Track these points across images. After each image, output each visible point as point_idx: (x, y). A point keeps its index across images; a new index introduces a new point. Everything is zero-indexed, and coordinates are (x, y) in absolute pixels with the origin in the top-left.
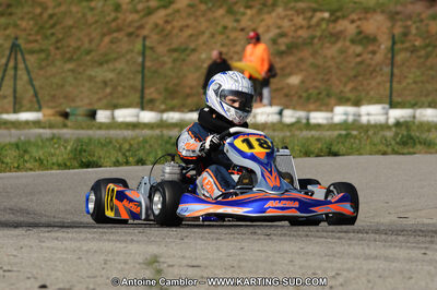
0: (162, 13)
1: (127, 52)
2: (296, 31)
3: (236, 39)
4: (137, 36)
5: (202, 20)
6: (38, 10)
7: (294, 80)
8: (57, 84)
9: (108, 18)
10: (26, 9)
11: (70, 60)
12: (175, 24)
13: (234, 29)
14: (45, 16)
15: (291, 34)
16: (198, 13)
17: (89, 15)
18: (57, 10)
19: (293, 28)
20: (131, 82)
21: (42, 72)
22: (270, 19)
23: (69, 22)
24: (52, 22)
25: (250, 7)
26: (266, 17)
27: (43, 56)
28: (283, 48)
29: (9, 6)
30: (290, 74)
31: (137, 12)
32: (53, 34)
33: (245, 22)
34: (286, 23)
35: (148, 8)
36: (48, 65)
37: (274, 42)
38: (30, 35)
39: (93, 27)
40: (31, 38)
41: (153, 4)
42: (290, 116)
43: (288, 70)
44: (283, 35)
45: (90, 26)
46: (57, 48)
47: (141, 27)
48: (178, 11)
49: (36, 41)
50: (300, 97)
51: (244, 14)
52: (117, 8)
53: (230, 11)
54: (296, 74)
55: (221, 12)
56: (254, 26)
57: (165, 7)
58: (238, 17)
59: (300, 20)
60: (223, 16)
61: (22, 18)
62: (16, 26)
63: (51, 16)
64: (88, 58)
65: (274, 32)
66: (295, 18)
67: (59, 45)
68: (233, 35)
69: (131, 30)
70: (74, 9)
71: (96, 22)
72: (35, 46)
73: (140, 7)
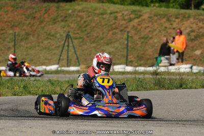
0: (137, 20)
1: (120, 39)
2: (199, 29)
3: (171, 33)
4: (125, 31)
5: (155, 24)
6: (79, 19)
7: (198, 52)
8: (88, 54)
9: (112, 23)
10: (73, 19)
11: (94, 42)
12: (143, 26)
13: (170, 28)
14: (82, 22)
15: (197, 31)
16: (153, 21)
17: (102, 22)
18: (87, 19)
19: (197, 28)
20: (122, 53)
21: (80, 48)
22: (187, 23)
23: (93, 25)
24: (85, 25)
25: (177, 18)
26: (185, 23)
27: (81, 40)
28: (193, 37)
29: (66, 17)
30: (196, 50)
31: (125, 20)
32: (86, 30)
33: (175, 25)
34: (194, 26)
35: (130, 18)
36: (83, 45)
37: (189, 34)
38: (75, 30)
39: (104, 27)
40: (76, 32)
41: (132, 16)
42: (196, 69)
43: (195, 48)
44: (193, 31)
45: (103, 26)
46: (88, 37)
47: (127, 27)
48: (144, 20)
49: (78, 33)
50: (201, 60)
51: (175, 21)
52: (116, 18)
53: (168, 20)
54: (198, 50)
55: (164, 20)
56: (179, 27)
57: (138, 18)
58: (172, 23)
59: (201, 24)
60: (165, 22)
61: (71, 23)
62: (69, 26)
63: (85, 22)
64: (102, 41)
65: (189, 30)
66: (199, 23)
67: (88, 35)
68: (170, 31)
69: (122, 28)
70: (96, 19)
71: (106, 25)
72: (78, 36)
73: (126, 18)
